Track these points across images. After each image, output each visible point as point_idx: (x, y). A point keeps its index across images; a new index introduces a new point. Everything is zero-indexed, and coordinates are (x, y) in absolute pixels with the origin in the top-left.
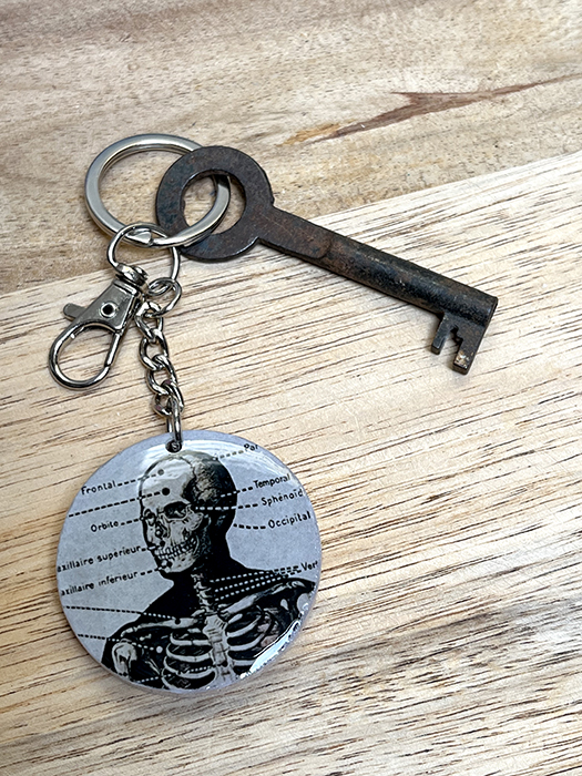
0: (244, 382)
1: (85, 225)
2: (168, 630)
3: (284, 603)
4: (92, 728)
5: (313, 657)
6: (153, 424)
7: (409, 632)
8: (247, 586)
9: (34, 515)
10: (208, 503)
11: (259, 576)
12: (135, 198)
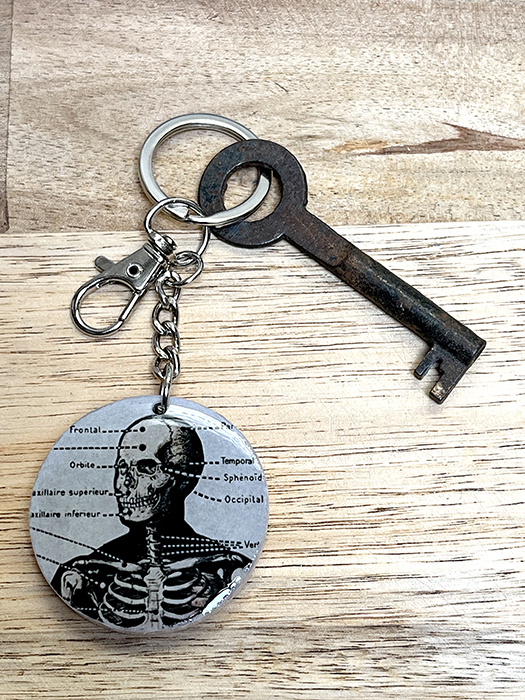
0: (238, 364)
1: (134, 186)
2: (115, 570)
3: (220, 572)
4: (30, 638)
5: (237, 625)
6: (149, 382)
7: (328, 624)
8: (192, 548)
9: (26, 438)
10: (176, 467)
11: (205, 542)
12: (185, 170)
